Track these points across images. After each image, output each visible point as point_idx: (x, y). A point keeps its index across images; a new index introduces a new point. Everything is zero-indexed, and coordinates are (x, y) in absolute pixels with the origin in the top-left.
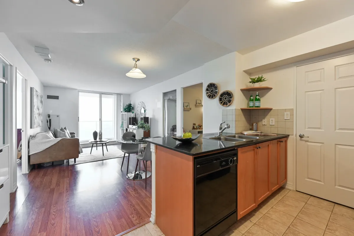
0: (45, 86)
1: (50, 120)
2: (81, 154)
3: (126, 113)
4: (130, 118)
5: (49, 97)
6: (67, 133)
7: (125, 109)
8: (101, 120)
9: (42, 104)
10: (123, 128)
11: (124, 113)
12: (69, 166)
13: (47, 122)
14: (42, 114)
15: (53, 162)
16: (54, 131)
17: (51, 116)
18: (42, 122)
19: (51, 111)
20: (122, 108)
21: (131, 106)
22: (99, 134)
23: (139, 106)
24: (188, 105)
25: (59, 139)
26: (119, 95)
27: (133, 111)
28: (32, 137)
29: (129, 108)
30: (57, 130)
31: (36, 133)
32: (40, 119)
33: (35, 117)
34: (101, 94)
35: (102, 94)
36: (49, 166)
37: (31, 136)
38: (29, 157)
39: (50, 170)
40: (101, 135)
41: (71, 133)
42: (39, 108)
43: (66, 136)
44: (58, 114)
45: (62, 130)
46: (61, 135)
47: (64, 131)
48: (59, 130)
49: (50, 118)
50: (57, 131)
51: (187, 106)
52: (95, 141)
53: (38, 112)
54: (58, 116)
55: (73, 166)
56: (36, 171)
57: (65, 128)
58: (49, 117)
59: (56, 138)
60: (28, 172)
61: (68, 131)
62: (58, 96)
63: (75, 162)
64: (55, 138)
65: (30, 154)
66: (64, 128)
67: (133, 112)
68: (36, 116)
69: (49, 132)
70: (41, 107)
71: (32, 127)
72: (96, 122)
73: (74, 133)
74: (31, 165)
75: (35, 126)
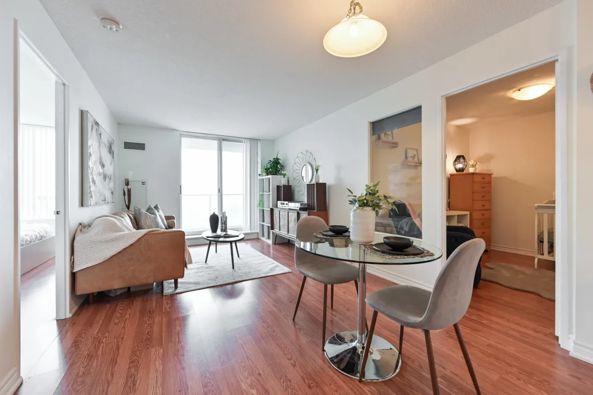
0: (120, 122)
1: (129, 191)
2: (189, 266)
3: (270, 176)
4: (278, 187)
5: (128, 146)
6: (160, 217)
7: (266, 169)
8: (220, 191)
9: (113, 157)
10: (263, 207)
11: (264, 177)
12: (164, 298)
13: (124, 195)
14: (112, 178)
15: (129, 288)
16: (135, 214)
17: (130, 183)
18: (112, 193)
19: (131, 173)
20: (259, 166)
21: (279, 163)
22: (222, 219)
23: (297, 160)
24: (415, 156)
25: (143, 232)
26: (254, 141)
27: (285, 172)
28: (85, 227)
29: (275, 167)
30: (139, 210)
31: (95, 218)
32: (107, 187)
33: (91, 180)
34: (222, 139)
35: (224, 140)
36: (120, 295)
37: (80, 224)
38: (73, 275)
39: (120, 307)
40: (225, 223)
41: (167, 218)
42: (105, 163)
43: (157, 225)
44: (144, 180)
45: (149, 210)
46: (149, 222)
47: (154, 214)
48: (144, 211)
49: (129, 187)
50: (140, 213)
51: (413, 157)
52: (214, 234)
53: (101, 171)
54: (143, 183)
55: (172, 296)
56: (91, 309)
57: (156, 207)
58: (127, 184)
59: (137, 230)
60: (71, 316)
61: (161, 213)
62: (144, 144)
63: (176, 287)
64: (134, 230)
65: (75, 270)
66: (154, 208)
67: (284, 175)
68: (95, 177)
69: (122, 215)
70: (111, 163)
71: (85, 202)
72: (210, 195)
73: (173, 218)
74: (78, 296)
75: (93, 201)
